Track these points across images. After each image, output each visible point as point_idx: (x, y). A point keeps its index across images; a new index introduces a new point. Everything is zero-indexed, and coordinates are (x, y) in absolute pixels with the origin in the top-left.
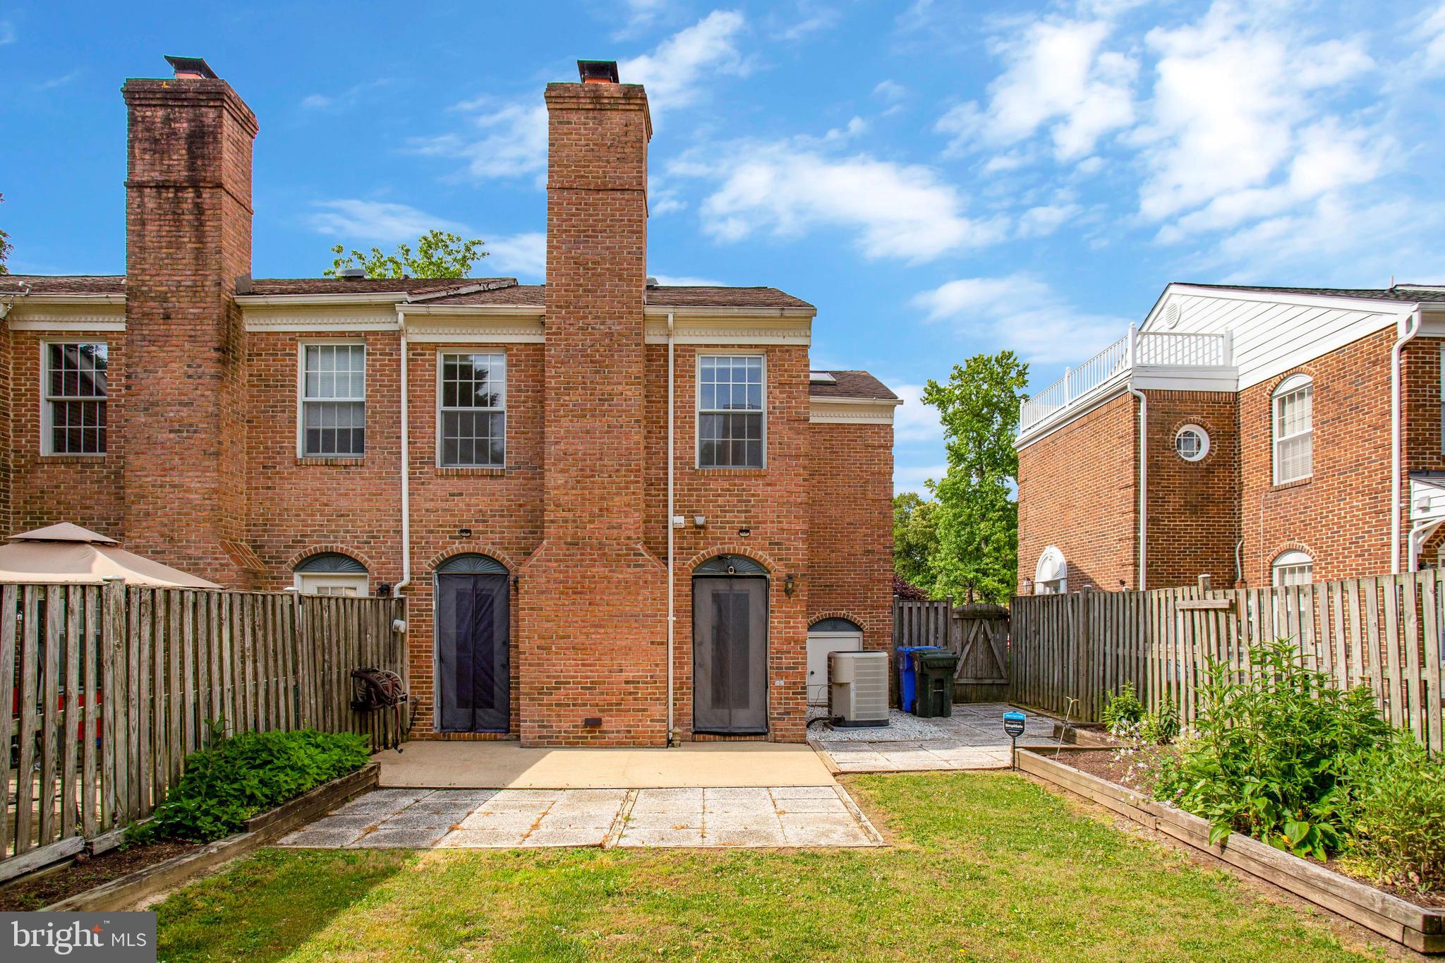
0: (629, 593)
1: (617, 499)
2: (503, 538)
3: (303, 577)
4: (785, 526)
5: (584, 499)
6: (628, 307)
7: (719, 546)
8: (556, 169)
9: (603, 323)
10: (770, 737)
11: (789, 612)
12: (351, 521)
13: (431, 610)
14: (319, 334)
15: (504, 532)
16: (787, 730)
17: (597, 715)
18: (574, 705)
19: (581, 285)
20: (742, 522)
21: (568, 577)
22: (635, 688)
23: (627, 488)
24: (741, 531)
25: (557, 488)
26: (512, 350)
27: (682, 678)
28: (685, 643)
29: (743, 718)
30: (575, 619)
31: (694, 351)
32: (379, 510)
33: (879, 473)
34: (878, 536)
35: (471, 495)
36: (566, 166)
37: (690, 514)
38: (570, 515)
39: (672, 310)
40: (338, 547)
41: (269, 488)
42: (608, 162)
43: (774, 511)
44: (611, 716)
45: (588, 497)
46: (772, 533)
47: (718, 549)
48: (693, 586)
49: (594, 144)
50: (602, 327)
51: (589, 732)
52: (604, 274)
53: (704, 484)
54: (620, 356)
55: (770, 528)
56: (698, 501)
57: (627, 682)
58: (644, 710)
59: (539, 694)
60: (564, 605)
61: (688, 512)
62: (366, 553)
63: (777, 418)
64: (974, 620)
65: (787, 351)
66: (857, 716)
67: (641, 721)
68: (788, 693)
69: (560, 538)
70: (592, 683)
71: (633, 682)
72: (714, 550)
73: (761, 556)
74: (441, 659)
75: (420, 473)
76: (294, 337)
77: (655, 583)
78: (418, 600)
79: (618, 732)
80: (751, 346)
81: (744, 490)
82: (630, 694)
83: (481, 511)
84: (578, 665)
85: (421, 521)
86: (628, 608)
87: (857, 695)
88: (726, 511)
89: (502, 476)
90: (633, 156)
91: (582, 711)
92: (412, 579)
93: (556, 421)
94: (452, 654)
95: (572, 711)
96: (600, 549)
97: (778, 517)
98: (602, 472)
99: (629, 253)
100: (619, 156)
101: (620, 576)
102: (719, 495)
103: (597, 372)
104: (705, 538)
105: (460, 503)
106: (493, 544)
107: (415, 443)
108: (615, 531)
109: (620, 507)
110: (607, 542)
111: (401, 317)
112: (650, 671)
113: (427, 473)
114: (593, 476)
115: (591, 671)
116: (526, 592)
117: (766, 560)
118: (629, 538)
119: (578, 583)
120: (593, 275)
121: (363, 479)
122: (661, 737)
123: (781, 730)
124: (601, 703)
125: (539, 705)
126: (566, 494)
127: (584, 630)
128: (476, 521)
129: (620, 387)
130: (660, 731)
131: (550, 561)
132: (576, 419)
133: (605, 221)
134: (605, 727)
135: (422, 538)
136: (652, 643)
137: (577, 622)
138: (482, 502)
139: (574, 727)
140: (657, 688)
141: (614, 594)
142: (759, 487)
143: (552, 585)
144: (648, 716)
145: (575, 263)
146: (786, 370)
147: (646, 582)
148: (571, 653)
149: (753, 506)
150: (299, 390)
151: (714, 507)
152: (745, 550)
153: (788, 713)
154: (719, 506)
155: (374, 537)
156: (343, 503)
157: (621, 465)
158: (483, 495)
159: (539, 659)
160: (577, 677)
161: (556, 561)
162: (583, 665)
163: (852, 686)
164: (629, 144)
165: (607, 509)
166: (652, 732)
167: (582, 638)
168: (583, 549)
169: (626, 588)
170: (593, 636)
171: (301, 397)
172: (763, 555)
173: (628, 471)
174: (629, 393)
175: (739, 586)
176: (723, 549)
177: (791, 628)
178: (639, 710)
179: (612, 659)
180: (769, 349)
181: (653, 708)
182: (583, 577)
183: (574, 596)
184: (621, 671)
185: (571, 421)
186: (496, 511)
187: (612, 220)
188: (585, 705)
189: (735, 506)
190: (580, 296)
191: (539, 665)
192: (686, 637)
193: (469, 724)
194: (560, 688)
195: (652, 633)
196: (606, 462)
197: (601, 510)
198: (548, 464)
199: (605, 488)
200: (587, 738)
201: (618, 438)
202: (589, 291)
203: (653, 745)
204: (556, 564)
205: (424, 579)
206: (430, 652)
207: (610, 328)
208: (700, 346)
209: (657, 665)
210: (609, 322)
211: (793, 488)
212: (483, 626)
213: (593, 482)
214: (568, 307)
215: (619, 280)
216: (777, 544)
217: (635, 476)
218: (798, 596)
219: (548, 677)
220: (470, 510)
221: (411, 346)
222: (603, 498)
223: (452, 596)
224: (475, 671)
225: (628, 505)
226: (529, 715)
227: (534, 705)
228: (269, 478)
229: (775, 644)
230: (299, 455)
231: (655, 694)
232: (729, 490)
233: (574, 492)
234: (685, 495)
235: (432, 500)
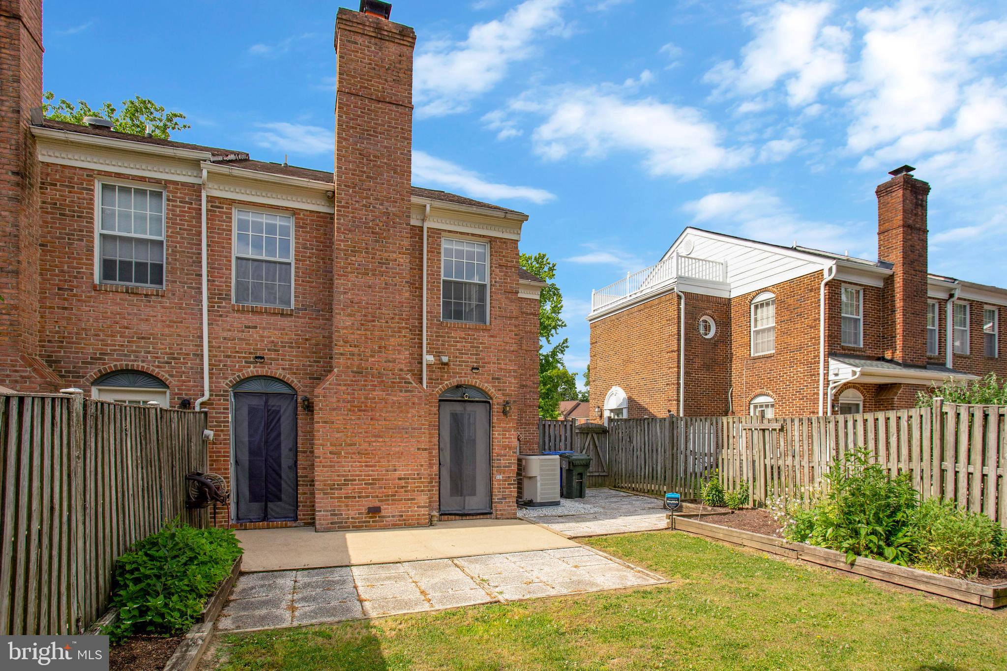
0: (401, 412)
1: (392, 340)
2: (292, 365)
3: (100, 390)
4: (503, 366)
5: (367, 338)
6: (401, 195)
7: (458, 379)
8: (345, 77)
9: (382, 204)
10: (493, 516)
11: (505, 427)
12: (151, 343)
13: (228, 422)
14: (118, 175)
15: (293, 360)
16: (504, 510)
17: (377, 504)
18: (359, 497)
19: (364, 172)
20: (474, 362)
21: (354, 398)
22: (406, 483)
23: (400, 332)
24: (473, 368)
25: (346, 328)
26: (299, 214)
27: (432, 475)
29: (474, 503)
30: (360, 431)
31: (440, 234)
32: (180, 336)
33: (530, 332)
34: (530, 375)
35: (264, 328)
36: (354, 77)
37: (438, 354)
38: (356, 350)
39: (430, 202)
40: (139, 365)
41: (65, 308)
42: (386, 80)
43: (495, 356)
44: (388, 505)
45: (370, 336)
46: (494, 371)
47: (457, 381)
48: (439, 406)
49: (376, 65)
50: (381, 207)
51: (371, 517)
52: (382, 167)
53: (447, 333)
54: (394, 231)
55: (492, 367)
56: (443, 345)
57: (400, 479)
58: (412, 499)
59: (331, 489)
60: (351, 419)
61: (436, 352)
62: (166, 372)
63: (498, 289)
64: (588, 433)
65: (505, 242)
66: (542, 498)
67: (410, 507)
68: (505, 484)
69: (348, 367)
70: (373, 479)
71: (404, 479)
72: (455, 381)
73: (487, 387)
74: (237, 462)
75: (218, 307)
76: (91, 174)
77: (420, 404)
78: (216, 413)
79: (393, 516)
80: (480, 236)
81: (475, 339)
82: (402, 487)
83: (273, 342)
84: (362, 466)
85: (220, 347)
86: (400, 423)
87: (542, 485)
88: (462, 354)
89: (291, 315)
90: (405, 80)
91: (366, 501)
92: (211, 395)
93: (345, 276)
94: (245, 458)
95: (358, 501)
96: (379, 377)
97: (498, 360)
98: (381, 318)
99: (402, 154)
100: (395, 78)
101: (395, 399)
102: (458, 342)
103: (377, 241)
104: (448, 372)
105: (255, 335)
106: (284, 369)
107: (214, 281)
108: (391, 364)
109: (394, 346)
110: (385, 372)
111: (205, 173)
112: (416, 470)
113: (225, 307)
114: (373, 321)
115: (372, 471)
116: (321, 409)
117: (490, 390)
118: (401, 370)
119: (362, 403)
120: (374, 165)
121: (163, 307)
122: (425, 519)
123: (500, 510)
124: (380, 495)
125: (331, 498)
126: (353, 333)
127: (367, 439)
128: (269, 350)
129: (395, 255)
130: (424, 515)
131: (340, 385)
132: (360, 276)
133: (384, 126)
134: (383, 513)
135: (220, 361)
136: (419, 449)
137: (361, 433)
138: (274, 335)
139: (359, 514)
140: (422, 483)
141: (390, 412)
142: (485, 338)
143: (341, 404)
144: (416, 504)
145: (360, 154)
146: (504, 256)
147: (414, 404)
148: (356, 457)
149: (481, 351)
150: (96, 223)
151: (454, 350)
152: (476, 382)
153: (505, 498)
154: (458, 350)
155: (174, 358)
156: (144, 327)
157: (395, 314)
158: (274, 329)
159: (331, 462)
160: (361, 476)
161: (345, 385)
162: (366, 466)
163: (538, 478)
164: (402, 71)
165: (385, 347)
166: (419, 515)
167: (365, 446)
168: (367, 377)
169: (399, 407)
170: (374, 444)
171: (98, 230)
172: (488, 387)
173: (400, 319)
174: (401, 260)
175: (470, 407)
176: (461, 381)
177: (506, 438)
178: (409, 500)
179: (388, 461)
180: (492, 240)
181: (419, 498)
182: (366, 398)
183: (359, 413)
184: (395, 470)
185: (357, 277)
186: (286, 343)
187: (389, 126)
188: (368, 497)
189: (469, 350)
190: (364, 181)
191: (331, 466)
192: (434, 445)
193: (263, 515)
194: (348, 485)
195: (418, 441)
196: (384, 311)
197: (380, 347)
198: (337, 309)
199: (383, 331)
200: (369, 522)
201: (393, 293)
202: (371, 177)
203: (419, 525)
204: (345, 388)
205: (222, 395)
206: (228, 456)
207: (387, 209)
208: (445, 231)
209: (422, 466)
210: (386, 204)
211: (507, 339)
212: (273, 435)
213: (374, 326)
214: (354, 187)
215: (395, 173)
216: (498, 379)
217: (406, 324)
218: (511, 416)
219: (338, 476)
220: (263, 341)
221: (210, 199)
222: (381, 339)
223: (245, 411)
224: (266, 472)
225: (401, 345)
226: (323, 505)
227: (327, 498)
228: (65, 299)
229: (496, 450)
230: (97, 280)
231: (420, 487)
232: (464, 338)
233: (359, 332)
234: (434, 340)
235: (229, 330)
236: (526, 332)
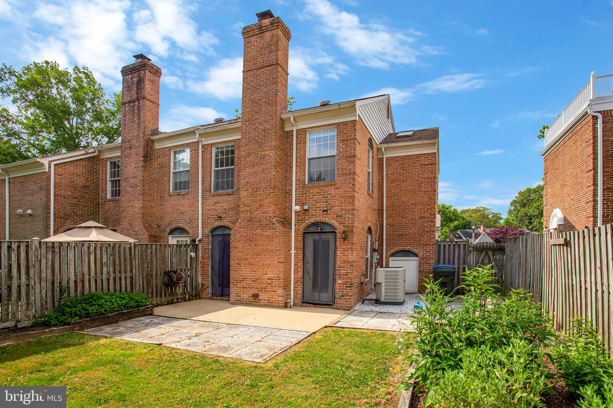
0: (270, 241)
1: (266, 200)
2: (232, 219)
3: (173, 237)
4: (344, 207)
5: (254, 201)
6: (271, 117)
7: (314, 218)
8: (246, 63)
9: (262, 125)
10: (335, 306)
11: (345, 248)
12: (184, 215)
13: (209, 249)
14: (176, 146)
15: (232, 217)
16: (343, 304)
17: (257, 292)
18: (249, 288)
19: (254, 111)
20: (324, 207)
21: (247, 234)
22: (272, 281)
23: (270, 195)
24: (324, 211)
25: (244, 197)
26: (236, 142)
27: (298, 278)
28: (299, 262)
29: (325, 297)
30: (250, 252)
31: (306, 131)
32: (193, 211)
33: (428, 178)
35: (221, 203)
36: (250, 61)
37: (302, 205)
38: (248, 208)
39: (292, 115)
40: (181, 225)
41: (162, 205)
42: (265, 55)
43: (339, 201)
44: (262, 293)
45: (255, 200)
46: (338, 211)
47: (314, 220)
48: (304, 237)
49: (260, 49)
50: (261, 127)
51: (254, 299)
52: (262, 104)
53: (308, 191)
54: (268, 138)
55: (336, 209)
56: (306, 199)
57: (269, 279)
58: (275, 291)
59: (237, 283)
60: (246, 246)
61: (302, 204)
62: (189, 227)
63: (341, 157)
64: (482, 251)
65: (346, 124)
66: (385, 299)
67: (273, 296)
68: (344, 287)
69: (245, 218)
70: (255, 279)
71: (271, 279)
72: (312, 220)
73: (333, 222)
74: (212, 268)
75: (206, 195)
76: (170, 149)
77: (280, 236)
78: (204, 245)
79: (265, 300)
80: (329, 125)
81: (325, 192)
82: (270, 284)
83: (225, 209)
84: (250, 271)
85: (206, 214)
86: (269, 247)
87: (386, 289)
88: (317, 203)
89: (232, 194)
90: (274, 49)
91: (252, 290)
92: (202, 237)
93: (244, 170)
94: (217, 266)
95: (248, 290)
96: (259, 222)
97: (340, 203)
98: (261, 189)
99: (272, 93)
100: (269, 51)
101: (267, 234)
102: (315, 195)
103: (259, 147)
104: (308, 215)
105: (218, 206)
106: (229, 222)
107: (204, 184)
108: (265, 214)
109: (267, 204)
110: (262, 219)
111: (197, 135)
112: (277, 274)
113: (208, 195)
114: (257, 191)
115: (255, 274)
116: (233, 241)
117: (335, 224)
118: (270, 217)
119: (251, 237)
120: (258, 105)
121: (188, 199)
122: (281, 303)
123: (340, 304)
124: (259, 287)
125: (237, 287)
126: (247, 200)
127: (253, 257)
128: (223, 213)
129: (268, 152)
130: (281, 301)
131: (241, 228)
132: (251, 168)
133: (263, 81)
134: (260, 298)
135: (206, 221)
136: (279, 262)
137: (250, 253)
138: (225, 205)
139: (249, 297)
140: (280, 282)
141: (264, 241)
142: (332, 190)
143: (242, 238)
144: (276, 294)
145: (252, 102)
146: (345, 134)
147: (276, 236)
148: (248, 266)
149: (329, 199)
150: (171, 168)
151: (312, 201)
152: (326, 220)
153: (344, 296)
154: (315, 200)
155: (191, 221)
156: (182, 209)
157: (267, 186)
158: (226, 202)
159: (237, 268)
160: (250, 276)
161: (243, 228)
162: (252, 271)
163: (383, 284)
164: (273, 45)
165: (262, 205)
166: (278, 301)
167: (252, 260)
168: (253, 222)
169: (268, 239)
170: (256, 259)
171: (172, 170)
172: (334, 222)
173: (270, 188)
174: (271, 154)
175: (325, 237)
176: (316, 220)
177: (345, 256)
178: (273, 291)
179: (263, 269)
180: (338, 124)
181: (278, 291)
182: (253, 234)
183: (250, 243)
184: (266, 274)
185: (250, 169)
186: (230, 208)
187: (266, 80)
188: (253, 288)
189: (321, 200)
190: (254, 115)
191: (237, 271)
192: (300, 260)
193: (221, 293)
194: (244, 281)
195: (279, 258)
196: (262, 185)
197: (260, 205)
198: (241, 188)
199: (261, 196)
200: (253, 302)
201: (267, 174)
202: (257, 112)
203: (278, 307)
204: (243, 229)
205: (206, 236)
206: (208, 265)
207: (265, 127)
208: (308, 128)
209: (280, 272)
210: (264, 124)
211: (347, 189)
212: (226, 254)
213: (257, 194)
214: (249, 121)
215: (268, 105)
216: (340, 216)
217: (273, 190)
218: (349, 240)
219: (240, 276)
220: (221, 209)
221: (203, 146)
222: (260, 200)
223: (217, 242)
224: (223, 274)
225: (270, 203)
226: (233, 290)
227: (235, 287)
228: (162, 201)
229: (338, 263)
230: (171, 192)
231: (279, 284)
232: (319, 193)
233: (250, 199)
234: (300, 197)
235: (209, 206)
236: (425, 178)
